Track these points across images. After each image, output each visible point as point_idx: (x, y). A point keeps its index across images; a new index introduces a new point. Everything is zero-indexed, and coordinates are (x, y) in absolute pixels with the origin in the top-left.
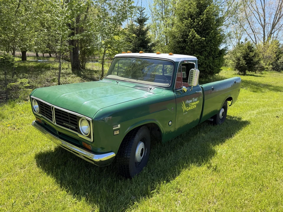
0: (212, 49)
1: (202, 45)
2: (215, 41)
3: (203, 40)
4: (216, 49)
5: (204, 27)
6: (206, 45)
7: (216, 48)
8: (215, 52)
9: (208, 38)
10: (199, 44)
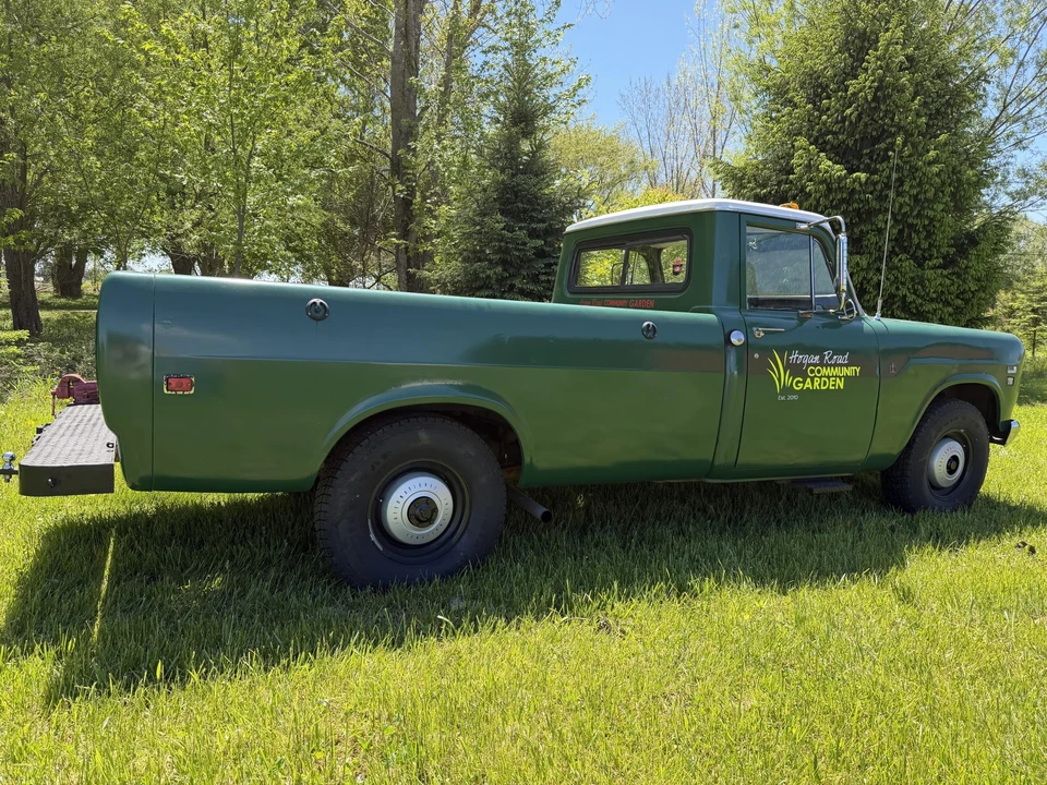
0: (910, 220)
1: (855, 205)
2: (920, 184)
3: (857, 185)
4: (931, 220)
5: (866, 125)
6: (875, 205)
7: (931, 213)
8: (929, 235)
9: (884, 174)
10: (843, 201)
